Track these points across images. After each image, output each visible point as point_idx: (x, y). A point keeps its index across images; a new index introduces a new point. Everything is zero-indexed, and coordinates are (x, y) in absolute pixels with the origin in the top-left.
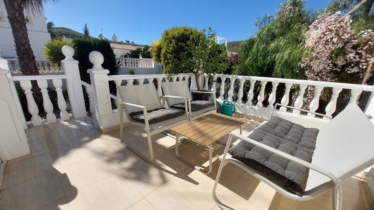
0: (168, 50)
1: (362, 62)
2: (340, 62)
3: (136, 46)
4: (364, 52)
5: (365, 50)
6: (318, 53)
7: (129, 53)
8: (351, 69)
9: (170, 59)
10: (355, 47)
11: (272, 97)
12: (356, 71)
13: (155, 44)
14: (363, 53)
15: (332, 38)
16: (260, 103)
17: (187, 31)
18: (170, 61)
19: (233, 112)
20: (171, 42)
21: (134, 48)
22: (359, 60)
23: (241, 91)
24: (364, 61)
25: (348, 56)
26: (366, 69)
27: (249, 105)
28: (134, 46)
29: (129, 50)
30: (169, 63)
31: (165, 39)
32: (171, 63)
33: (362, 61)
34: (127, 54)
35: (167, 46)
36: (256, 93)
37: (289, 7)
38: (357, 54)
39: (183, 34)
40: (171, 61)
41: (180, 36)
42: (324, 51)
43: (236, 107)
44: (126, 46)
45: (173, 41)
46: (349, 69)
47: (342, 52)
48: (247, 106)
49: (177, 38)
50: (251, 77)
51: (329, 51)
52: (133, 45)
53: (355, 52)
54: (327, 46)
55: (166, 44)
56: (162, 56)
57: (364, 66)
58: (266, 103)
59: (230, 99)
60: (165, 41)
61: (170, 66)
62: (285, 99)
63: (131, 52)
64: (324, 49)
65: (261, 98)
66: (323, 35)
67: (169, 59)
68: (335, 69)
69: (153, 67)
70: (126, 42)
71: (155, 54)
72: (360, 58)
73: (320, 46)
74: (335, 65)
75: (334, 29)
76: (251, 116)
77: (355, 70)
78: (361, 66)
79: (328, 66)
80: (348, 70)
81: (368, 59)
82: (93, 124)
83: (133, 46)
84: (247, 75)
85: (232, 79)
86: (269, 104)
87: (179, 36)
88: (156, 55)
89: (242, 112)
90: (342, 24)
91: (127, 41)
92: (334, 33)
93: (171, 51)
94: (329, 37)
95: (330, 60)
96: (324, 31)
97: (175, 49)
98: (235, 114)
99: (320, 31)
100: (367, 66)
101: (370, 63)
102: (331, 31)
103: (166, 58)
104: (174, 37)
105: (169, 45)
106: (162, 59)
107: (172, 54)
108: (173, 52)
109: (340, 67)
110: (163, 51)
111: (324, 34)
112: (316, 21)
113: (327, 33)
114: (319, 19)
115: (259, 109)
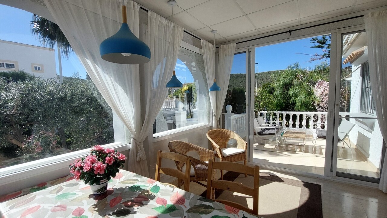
1: (342, 103)
5: (342, 98)
6: (323, 99)
11: (304, 123)
14: (342, 99)
16: (297, 126)
26: (345, 105)
27: (291, 128)
33: (342, 102)
36: (294, 120)
50: (290, 112)
51: (327, 98)
54: (326, 96)
57: (343, 104)
58: (301, 126)
64: (325, 98)
65: (297, 123)
73: (323, 96)
78: (342, 104)
84: (287, 111)
85: (278, 114)
86: (303, 126)
94: (327, 93)
99: (322, 90)
100: (345, 104)
111: (324, 91)
112: (317, 83)
113: (325, 91)
114: (318, 82)
115: (298, 129)
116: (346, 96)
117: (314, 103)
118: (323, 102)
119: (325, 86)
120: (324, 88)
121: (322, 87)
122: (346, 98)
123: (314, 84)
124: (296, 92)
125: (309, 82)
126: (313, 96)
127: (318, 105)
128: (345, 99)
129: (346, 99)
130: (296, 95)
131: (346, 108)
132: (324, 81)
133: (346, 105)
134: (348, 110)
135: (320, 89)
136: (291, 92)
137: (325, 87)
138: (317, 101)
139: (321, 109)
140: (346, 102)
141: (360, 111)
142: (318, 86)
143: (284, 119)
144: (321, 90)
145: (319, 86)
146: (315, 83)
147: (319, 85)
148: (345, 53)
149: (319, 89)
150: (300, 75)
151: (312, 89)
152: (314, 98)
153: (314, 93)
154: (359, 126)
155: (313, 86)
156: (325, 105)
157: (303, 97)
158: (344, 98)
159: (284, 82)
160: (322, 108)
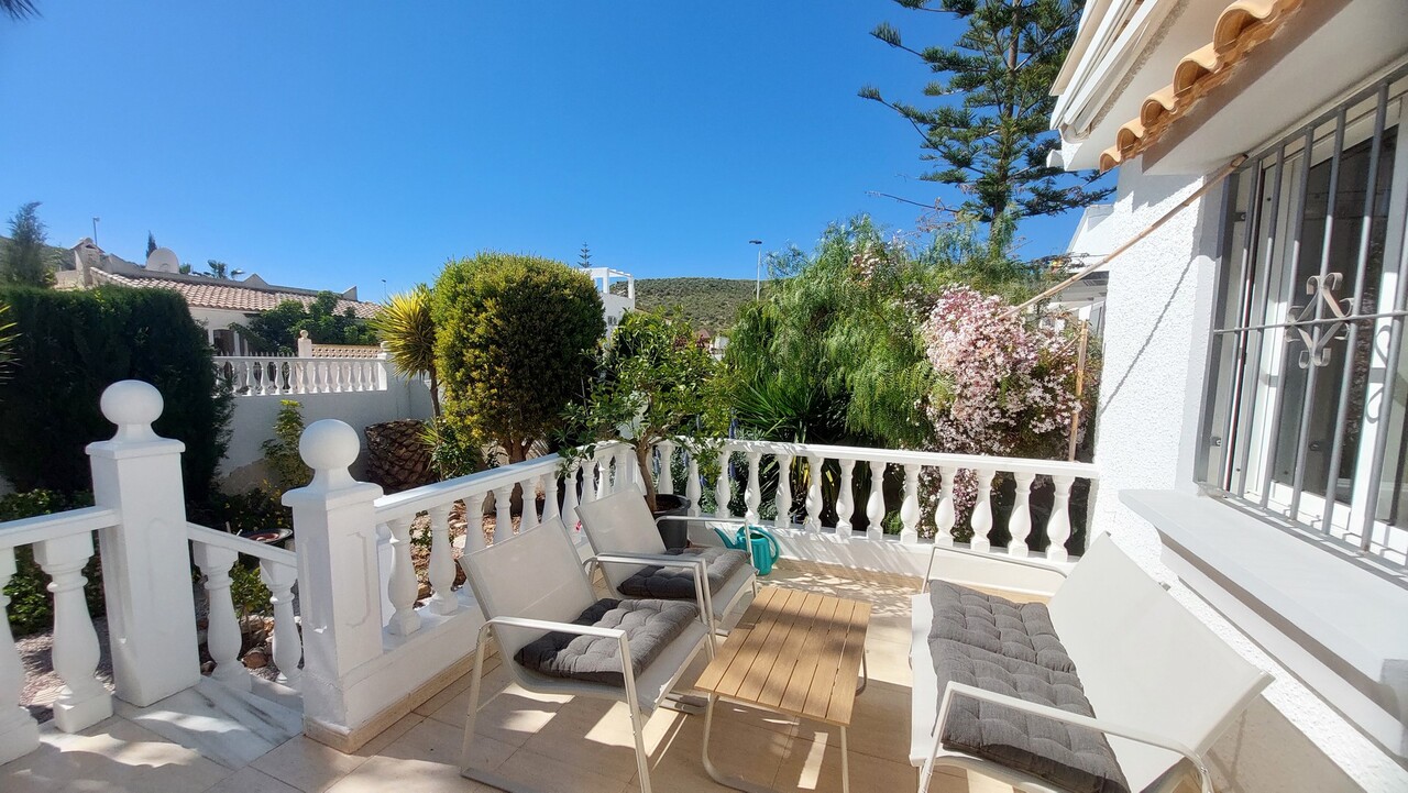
0: (466, 333)
1: (1060, 411)
2: (1013, 407)
3: (272, 291)
4: (1060, 387)
5: (1061, 384)
6: (965, 386)
7: (244, 322)
8: (1039, 425)
9: (480, 367)
10: (1038, 374)
11: (875, 506)
12: (1050, 428)
13: (401, 303)
14: (1059, 390)
15: (993, 356)
16: (844, 524)
17: (539, 273)
18: (475, 374)
19: (774, 560)
20: (480, 307)
21: (268, 304)
22: (1052, 404)
23: (784, 489)
24: (1064, 407)
25: (1028, 395)
26: (1070, 425)
27: (814, 531)
28: (264, 291)
29: (244, 309)
30: (473, 381)
31: (450, 294)
32: (480, 380)
33: (1059, 406)
34: (235, 326)
35: (462, 319)
36: (830, 493)
37: (872, 260)
38: (1046, 390)
39: (524, 284)
40: (481, 374)
41: (516, 290)
42: (979, 384)
43: (781, 546)
44: (224, 295)
45: (489, 303)
46: (1034, 423)
47: (1014, 383)
48: (813, 537)
49: (502, 296)
51: (989, 384)
52: (256, 290)
53: (1040, 385)
54: (984, 374)
55: (457, 312)
56: (437, 351)
57: (1063, 418)
58: (860, 522)
59: (752, 516)
60: (454, 299)
61: (478, 391)
62: (910, 510)
63: (249, 319)
64: (979, 378)
65: (845, 507)
66: (972, 348)
67: (473, 366)
68: (1003, 421)
69: (383, 386)
70: (210, 270)
71: (402, 343)
72: (1054, 398)
73: (970, 372)
74: (1004, 413)
75: (992, 336)
76: (826, 566)
77: (1047, 426)
78: (1058, 418)
79: (991, 415)
80: (1035, 427)
81: (1070, 404)
82: (264, 717)
83: (259, 293)
85: (754, 454)
86: (869, 523)
87: (510, 289)
88: (405, 345)
89: (795, 553)
90: (1007, 325)
91: (213, 265)
92: (994, 346)
93: (480, 337)
94: (987, 354)
95: (992, 400)
96: (974, 337)
97: (497, 333)
98: (777, 564)
99: (965, 336)
100: (1071, 418)
101: (1075, 412)
102: (987, 338)
103: (456, 360)
104: (490, 292)
105: (472, 315)
106: (440, 364)
107: (484, 347)
108: (491, 341)
109: (1014, 416)
110: (444, 336)
111: (973, 344)
112: (941, 302)
113: (980, 344)
114: (946, 297)
115: (846, 541)
116: (1080, 373)
117: (925, 401)
118: (969, 404)
119: (979, 314)
120: (974, 326)
121: (964, 320)
122: (1079, 383)
123: (926, 305)
124: (852, 341)
125: (906, 297)
126: (919, 365)
127: (945, 413)
128: (1073, 391)
129: (1079, 391)
130: (849, 358)
131: (1075, 439)
132: (972, 293)
133: (1076, 422)
134: (1085, 452)
135: (956, 331)
136: (834, 342)
137: (980, 323)
138: (938, 396)
139: (957, 432)
140: (1078, 406)
141: (1195, 487)
142: (943, 317)
143: (781, 485)
144: (961, 336)
145: (951, 317)
146: (932, 303)
147: (949, 309)
148: (1091, 127)
149: (951, 333)
150: (866, 257)
151: (916, 331)
152: (927, 376)
153: (924, 350)
154: (1180, 580)
155: (924, 317)
156: (977, 418)
157: (879, 367)
158: (1070, 385)
159: (807, 295)
160: (961, 430)
